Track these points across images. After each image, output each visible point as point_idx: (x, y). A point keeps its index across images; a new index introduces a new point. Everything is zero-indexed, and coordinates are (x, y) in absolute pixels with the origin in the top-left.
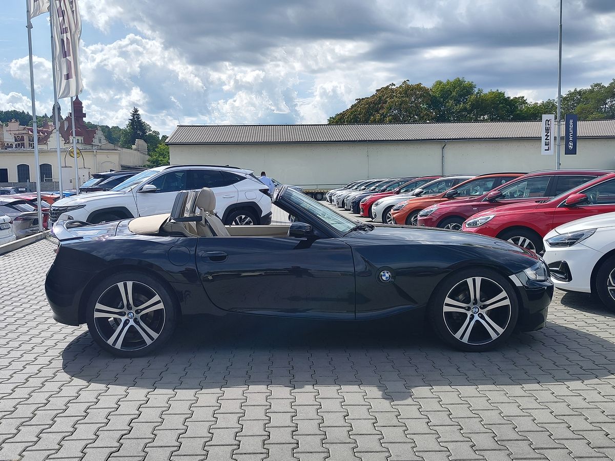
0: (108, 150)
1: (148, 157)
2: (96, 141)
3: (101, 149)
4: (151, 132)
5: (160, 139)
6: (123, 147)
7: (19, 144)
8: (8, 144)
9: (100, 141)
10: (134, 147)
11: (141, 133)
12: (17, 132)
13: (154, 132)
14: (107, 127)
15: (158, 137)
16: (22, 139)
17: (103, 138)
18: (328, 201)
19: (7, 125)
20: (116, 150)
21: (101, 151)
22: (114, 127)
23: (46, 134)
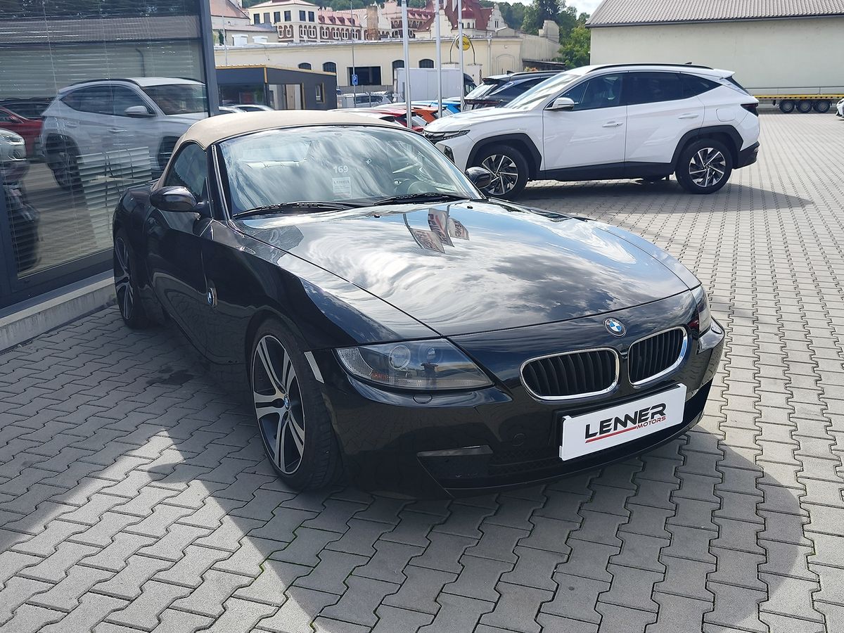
0: (507, 37)
1: (559, 47)
2: (491, 25)
3: (497, 37)
4: (565, 9)
5: (577, 18)
6: (526, 32)
7: (396, 32)
8: (383, 32)
9: (497, 24)
10: (541, 32)
11: (551, 11)
12: (395, 16)
13: (570, 8)
14: (507, 4)
15: (575, 17)
16: (400, 25)
17: (501, 19)
18: (839, 115)
19: (383, 7)
20: (517, 37)
21: (497, 39)
22: (516, 4)
23: (429, 17)
